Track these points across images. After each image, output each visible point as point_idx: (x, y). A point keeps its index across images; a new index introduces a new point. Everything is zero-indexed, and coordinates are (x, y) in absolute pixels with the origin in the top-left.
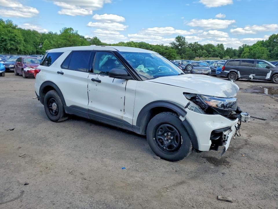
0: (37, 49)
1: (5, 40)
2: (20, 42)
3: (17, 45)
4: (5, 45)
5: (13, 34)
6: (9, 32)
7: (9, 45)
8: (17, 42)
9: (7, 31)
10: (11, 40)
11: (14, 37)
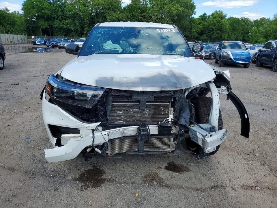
0: (244, 38)
1: (213, 30)
2: (225, 30)
3: (222, 34)
4: (212, 34)
5: (220, 24)
6: (218, 22)
7: (215, 34)
8: (223, 31)
9: (216, 21)
10: (218, 29)
11: (221, 27)
